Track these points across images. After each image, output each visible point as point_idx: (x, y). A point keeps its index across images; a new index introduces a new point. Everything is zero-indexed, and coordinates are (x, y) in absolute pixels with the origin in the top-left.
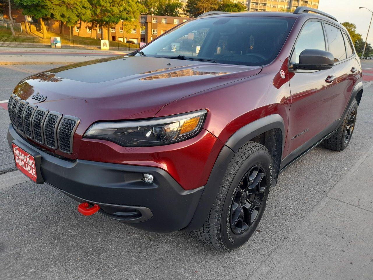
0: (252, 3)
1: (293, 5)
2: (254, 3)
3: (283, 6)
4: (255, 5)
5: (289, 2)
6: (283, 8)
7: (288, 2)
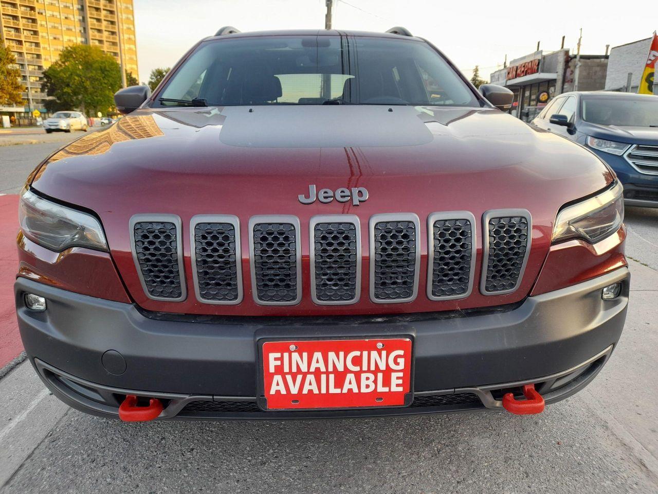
0: (6, 29)
1: (91, 37)
2: (9, 29)
3: (73, 38)
4: (13, 32)
5: (82, 31)
6: (75, 41)
7: (80, 31)
